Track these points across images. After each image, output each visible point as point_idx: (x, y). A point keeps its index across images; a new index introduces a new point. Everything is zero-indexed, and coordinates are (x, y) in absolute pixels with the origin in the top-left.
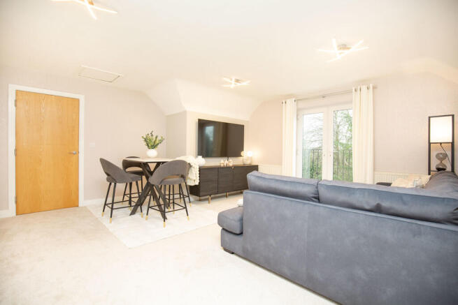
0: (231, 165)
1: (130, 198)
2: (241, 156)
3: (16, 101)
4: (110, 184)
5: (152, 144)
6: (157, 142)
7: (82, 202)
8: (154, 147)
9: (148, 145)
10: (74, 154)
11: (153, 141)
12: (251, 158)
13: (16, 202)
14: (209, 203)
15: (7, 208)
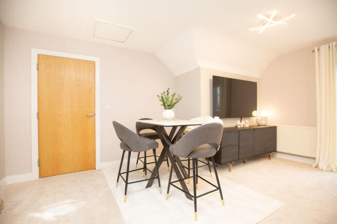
0: (247, 126)
1: (145, 164)
2: (252, 116)
3: (38, 65)
4: (124, 152)
5: (169, 103)
6: (174, 101)
7: (98, 165)
8: (170, 107)
9: (164, 105)
10: (91, 116)
11: (170, 100)
12: (266, 118)
13: (39, 165)
14: (230, 171)
15: (31, 171)
